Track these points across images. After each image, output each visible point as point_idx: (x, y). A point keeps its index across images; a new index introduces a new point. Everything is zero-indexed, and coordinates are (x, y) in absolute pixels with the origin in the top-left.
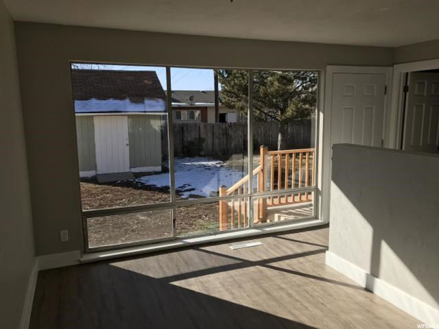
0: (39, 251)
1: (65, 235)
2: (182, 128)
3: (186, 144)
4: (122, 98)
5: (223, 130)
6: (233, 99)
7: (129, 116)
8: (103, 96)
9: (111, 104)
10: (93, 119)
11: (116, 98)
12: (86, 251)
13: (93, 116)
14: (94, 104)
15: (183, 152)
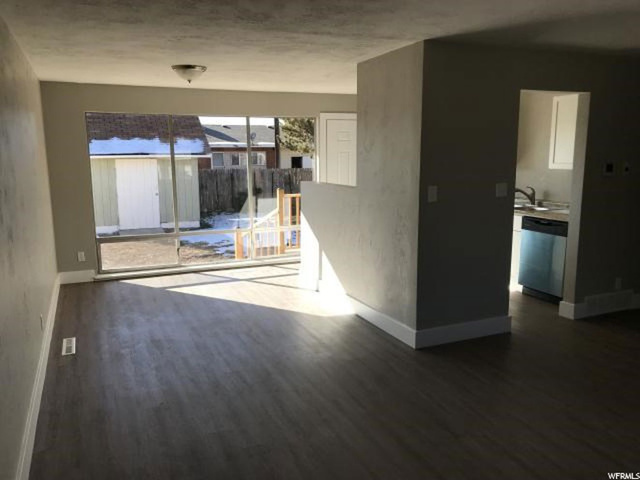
0: (61, 268)
1: (82, 256)
2: (232, 175)
3: (237, 196)
4: (150, 138)
5: (285, 178)
6: (295, 138)
7: (158, 159)
8: (126, 134)
9: (137, 144)
10: (114, 163)
11: (143, 137)
12: (99, 271)
13: (114, 159)
14: (116, 144)
15: (233, 207)
